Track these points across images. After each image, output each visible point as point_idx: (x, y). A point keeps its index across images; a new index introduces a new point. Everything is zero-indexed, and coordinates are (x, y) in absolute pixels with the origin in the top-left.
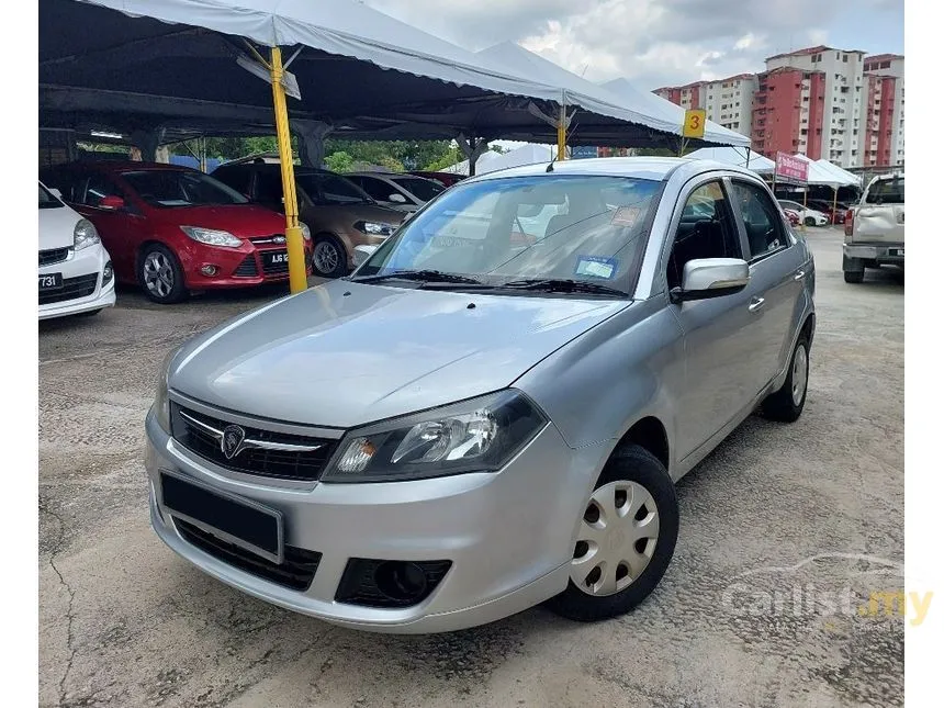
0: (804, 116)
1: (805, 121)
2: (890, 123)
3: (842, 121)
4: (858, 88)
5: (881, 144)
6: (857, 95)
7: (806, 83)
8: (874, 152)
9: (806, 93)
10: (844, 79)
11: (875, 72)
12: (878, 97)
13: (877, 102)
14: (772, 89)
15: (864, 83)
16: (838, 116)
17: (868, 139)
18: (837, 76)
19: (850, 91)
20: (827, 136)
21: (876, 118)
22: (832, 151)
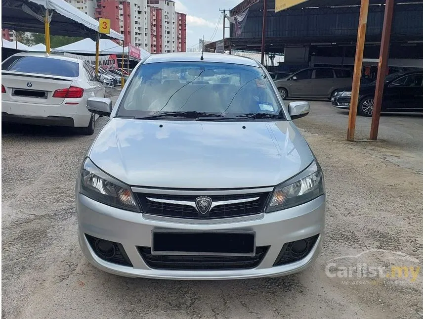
0: (122, 24)
1: (122, 27)
2: (161, 32)
3: (139, 28)
4: (145, 12)
5: (158, 41)
6: (145, 16)
7: (121, 6)
8: (155, 46)
9: (121, 12)
10: (139, 7)
11: (152, 5)
12: (155, 18)
13: (154, 20)
14: (104, 7)
15: (148, 10)
16: (137, 26)
17: (152, 38)
18: (135, 5)
19: (142, 12)
20: (133, 36)
21: (155, 28)
22: (136, 43)
